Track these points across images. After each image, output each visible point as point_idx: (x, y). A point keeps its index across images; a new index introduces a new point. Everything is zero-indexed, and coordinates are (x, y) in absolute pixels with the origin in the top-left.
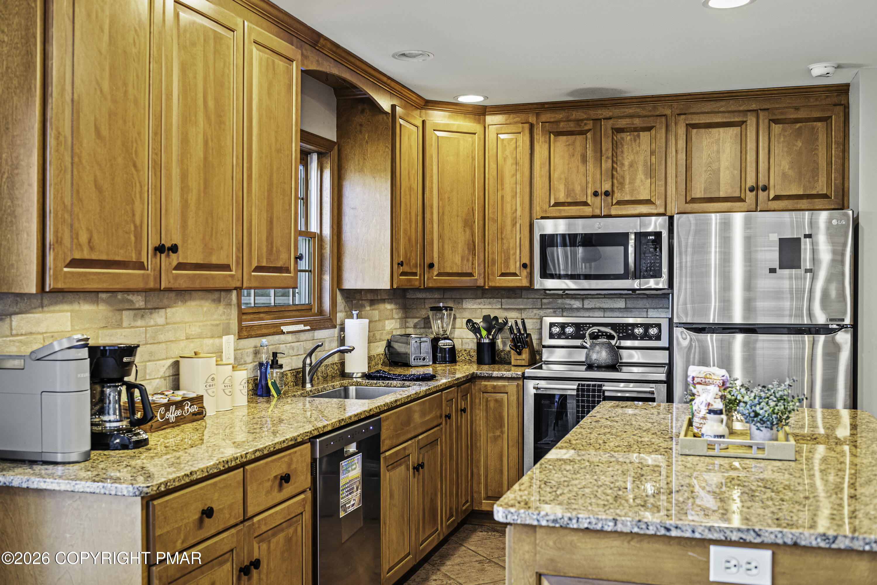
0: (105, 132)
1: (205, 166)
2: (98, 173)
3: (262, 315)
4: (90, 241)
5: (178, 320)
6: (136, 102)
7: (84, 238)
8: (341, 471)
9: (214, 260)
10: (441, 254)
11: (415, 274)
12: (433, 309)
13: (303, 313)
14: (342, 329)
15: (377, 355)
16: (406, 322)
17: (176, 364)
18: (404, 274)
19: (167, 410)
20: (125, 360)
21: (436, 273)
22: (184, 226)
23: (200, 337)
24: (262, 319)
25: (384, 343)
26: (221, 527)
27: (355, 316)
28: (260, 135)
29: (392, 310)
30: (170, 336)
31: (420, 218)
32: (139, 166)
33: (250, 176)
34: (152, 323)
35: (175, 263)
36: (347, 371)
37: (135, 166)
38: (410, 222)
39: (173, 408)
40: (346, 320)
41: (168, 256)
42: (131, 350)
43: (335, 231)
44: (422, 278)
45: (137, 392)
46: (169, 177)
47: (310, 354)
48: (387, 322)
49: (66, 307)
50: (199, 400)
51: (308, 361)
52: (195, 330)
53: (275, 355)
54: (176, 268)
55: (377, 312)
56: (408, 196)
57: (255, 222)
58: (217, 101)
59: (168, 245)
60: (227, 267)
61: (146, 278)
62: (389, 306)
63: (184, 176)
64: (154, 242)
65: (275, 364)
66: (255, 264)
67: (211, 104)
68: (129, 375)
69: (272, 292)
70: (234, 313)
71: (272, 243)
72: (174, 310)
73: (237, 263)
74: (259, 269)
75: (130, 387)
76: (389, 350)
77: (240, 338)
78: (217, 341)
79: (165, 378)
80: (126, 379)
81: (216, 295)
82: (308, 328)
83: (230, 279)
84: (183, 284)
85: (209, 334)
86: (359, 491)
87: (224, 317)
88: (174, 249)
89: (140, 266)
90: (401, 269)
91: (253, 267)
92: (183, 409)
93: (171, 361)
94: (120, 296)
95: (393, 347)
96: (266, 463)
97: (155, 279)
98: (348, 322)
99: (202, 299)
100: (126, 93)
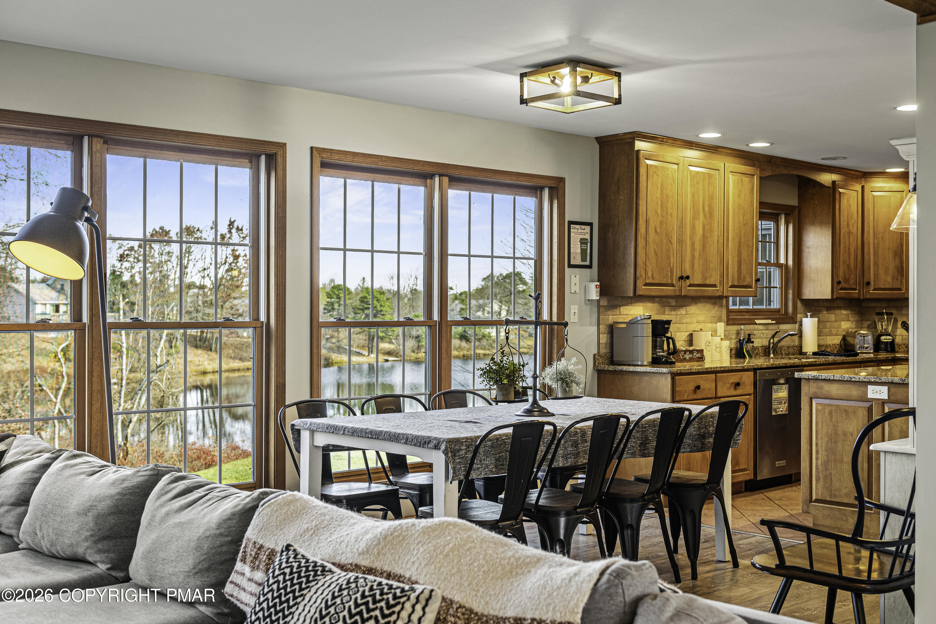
0: (658, 230)
1: (703, 238)
2: (656, 247)
3: (744, 313)
4: (652, 276)
5: (692, 312)
6: (671, 215)
7: (650, 274)
8: (773, 391)
9: (708, 282)
10: (876, 275)
11: (855, 289)
12: (878, 314)
13: (773, 313)
14: (801, 325)
15: (833, 345)
16: (862, 324)
17: (691, 335)
18: (842, 289)
19: (685, 353)
20: (666, 326)
21: (872, 289)
22: (693, 266)
23: (704, 322)
24: (744, 315)
25: (840, 337)
26: (704, 396)
27: (809, 316)
28: (734, 218)
29: (848, 315)
30: (688, 320)
31: (859, 251)
32: (673, 242)
33: (728, 240)
34: (679, 313)
35: (688, 284)
36: (803, 351)
37: (671, 242)
38: (849, 255)
39: (688, 353)
40: (803, 319)
41: (685, 281)
42: (669, 322)
43: (796, 262)
44: (862, 292)
45: (671, 341)
46: (686, 245)
47: (773, 337)
48: (843, 323)
49: (641, 304)
50: (701, 351)
51: (772, 341)
52: (702, 318)
53: (749, 335)
54: (689, 286)
55: (833, 315)
56: (847, 238)
57: (730, 262)
58: (710, 206)
59: (685, 276)
60: (715, 286)
61: (675, 290)
62: (844, 312)
63: (693, 244)
64: (679, 275)
65: (749, 341)
66: (730, 284)
67: (707, 209)
68: (668, 333)
69: (751, 299)
70: (724, 311)
71: (741, 273)
72: (690, 307)
73: (720, 284)
74: (732, 286)
75: (668, 338)
76: (844, 342)
77: (728, 324)
78: (714, 325)
79: (685, 341)
80: (667, 335)
81: (714, 301)
82: (774, 322)
83: (716, 291)
84: (692, 294)
85: (710, 321)
86: (786, 405)
87: (718, 313)
88: (688, 277)
89: (672, 285)
90: (840, 286)
91: (730, 285)
92: (693, 354)
93: (688, 333)
94: (664, 300)
95: (847, 340)
96: (727, 375)
97: (679, 291)
98: (805, 320)
99: (706, 302)
100: (667, 212)
